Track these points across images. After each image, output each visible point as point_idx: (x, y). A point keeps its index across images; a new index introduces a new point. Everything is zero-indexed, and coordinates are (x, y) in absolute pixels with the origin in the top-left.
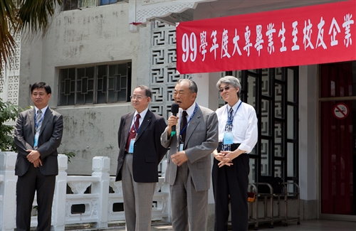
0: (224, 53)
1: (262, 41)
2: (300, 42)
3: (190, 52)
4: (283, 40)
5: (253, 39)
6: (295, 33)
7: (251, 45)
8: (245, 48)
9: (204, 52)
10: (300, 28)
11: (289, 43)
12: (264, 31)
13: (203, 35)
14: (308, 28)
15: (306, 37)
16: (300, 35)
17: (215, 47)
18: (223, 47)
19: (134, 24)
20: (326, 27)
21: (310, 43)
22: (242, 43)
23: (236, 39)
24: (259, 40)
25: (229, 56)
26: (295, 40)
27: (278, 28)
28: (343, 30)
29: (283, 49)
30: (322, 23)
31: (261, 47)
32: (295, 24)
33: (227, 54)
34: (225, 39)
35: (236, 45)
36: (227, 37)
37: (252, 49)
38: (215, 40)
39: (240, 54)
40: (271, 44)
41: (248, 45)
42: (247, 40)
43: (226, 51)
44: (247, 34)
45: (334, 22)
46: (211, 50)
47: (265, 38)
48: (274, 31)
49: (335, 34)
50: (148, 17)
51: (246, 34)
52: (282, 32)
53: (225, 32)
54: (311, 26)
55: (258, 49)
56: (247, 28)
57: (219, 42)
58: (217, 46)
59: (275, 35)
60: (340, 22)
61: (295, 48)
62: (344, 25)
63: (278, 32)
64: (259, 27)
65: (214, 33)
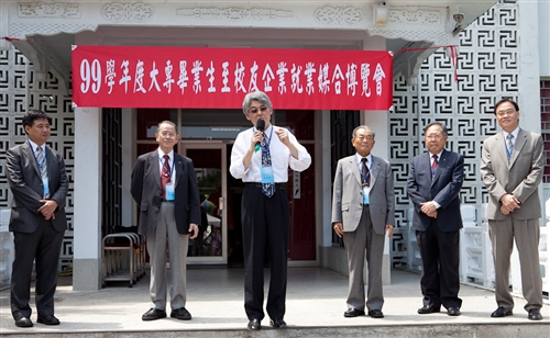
0: (138, 87)
1: (187, 79)
2: (231, 84)
3: (92, 81)
4: (212, 80)
5: (176, 74)
6: (225, 74)
7: (173, 81)
8: (165, 84)
9: (111, 84)
10: (232, 69)
11: (218, 84)
12: (189, 68)
13: (111, 64)
14: (240, 70)
15: (238, 79)
16: (231, 77)
17: (126, 79)
18: (137, 80)
19: (7, 39)
20: (260, 72)
21: (242, 86)
22: (161, 78)
23: (154, 73)
24: (183, 77)
25: (144, 91)
26: (225, 81)
27: (206, 66)
28: (277, 77)
29: (212, 89)
30: (255, 68)
31: (185, 85)
32: (225, 65)
33: (141, 88)
34: (140, 72)
35: (154, 79)
36: (142, 70)
37: (175, 86)
38: (126, 71)
39: (159, 89)
40: (197, 83)
41: (169, 82)
42: (169, 76)
43: (141, 85)
44: (169, 69)
45: (268, 67)
46: (121, 82)
47: (191, 76)
48: (202, 69)
49: (269, 80)
50: (28, 33)
51: (167, 69)
52: (211, 71)
53: (140, 64)
54: (243, 68)
55: (182, 86)
56: (169, 62)
57: (132, 73)
58: (129, 78)
59: (202, 74)
60: (275, 69)
61: (226, 89)
62: (278, 72)
63: (205, 71)
64: (183, 64)
65: (126, 64)
